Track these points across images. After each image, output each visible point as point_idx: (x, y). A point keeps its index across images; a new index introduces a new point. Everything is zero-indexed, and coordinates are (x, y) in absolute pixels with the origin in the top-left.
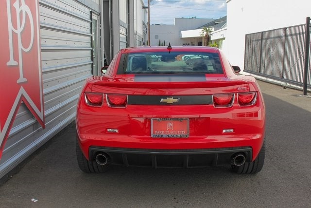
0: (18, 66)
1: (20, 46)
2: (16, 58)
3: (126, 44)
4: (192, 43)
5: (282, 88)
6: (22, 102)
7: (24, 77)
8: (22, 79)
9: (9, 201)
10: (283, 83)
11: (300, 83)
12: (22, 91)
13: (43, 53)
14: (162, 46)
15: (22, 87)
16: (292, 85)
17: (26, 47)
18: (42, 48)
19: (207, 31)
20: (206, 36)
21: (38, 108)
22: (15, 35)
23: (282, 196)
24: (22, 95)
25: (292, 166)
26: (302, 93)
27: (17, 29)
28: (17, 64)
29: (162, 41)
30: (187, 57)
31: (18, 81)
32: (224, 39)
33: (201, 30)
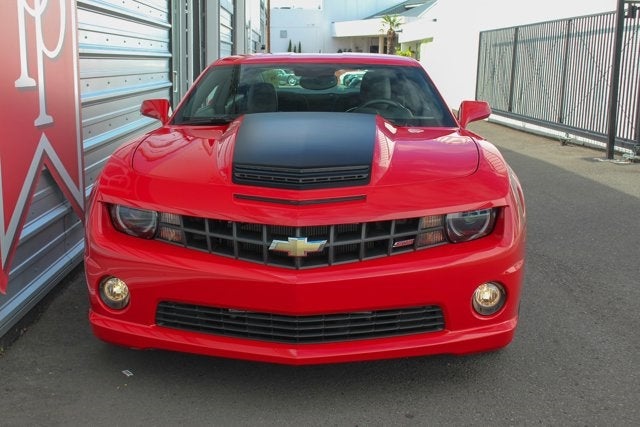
0: (36, 88)
1: (41, 47)
2: (33, 73)
3: (230, 47)
4: (357, 48)
5: (559, 144)
6: (44, 168)
7: (48, 113)
8: (43, 119)
9: (31, 383)
10: (562, 135)
11: (599, 133)
12: (44, 144)
13: (84, 62)
14: (295, 51)
15: (43, 135)
16: (580, 139)
17: (51, 48)
18: (81, 51)
19: (392, 23)
20: (389, 33)
21: (72, 178)
22: (30, 20)
23: (611, 371)
24: (45, 153)
25: (617, 306)
26: (604, 154)
27: (33, 8)
28: (35, 85)
29: (295, 43)
30: (350, 77)
31: (38, 122)
32: (431, 40)
33: (380, 20)
